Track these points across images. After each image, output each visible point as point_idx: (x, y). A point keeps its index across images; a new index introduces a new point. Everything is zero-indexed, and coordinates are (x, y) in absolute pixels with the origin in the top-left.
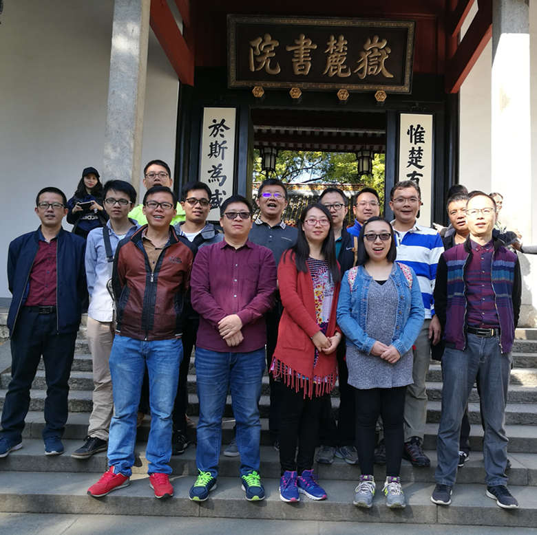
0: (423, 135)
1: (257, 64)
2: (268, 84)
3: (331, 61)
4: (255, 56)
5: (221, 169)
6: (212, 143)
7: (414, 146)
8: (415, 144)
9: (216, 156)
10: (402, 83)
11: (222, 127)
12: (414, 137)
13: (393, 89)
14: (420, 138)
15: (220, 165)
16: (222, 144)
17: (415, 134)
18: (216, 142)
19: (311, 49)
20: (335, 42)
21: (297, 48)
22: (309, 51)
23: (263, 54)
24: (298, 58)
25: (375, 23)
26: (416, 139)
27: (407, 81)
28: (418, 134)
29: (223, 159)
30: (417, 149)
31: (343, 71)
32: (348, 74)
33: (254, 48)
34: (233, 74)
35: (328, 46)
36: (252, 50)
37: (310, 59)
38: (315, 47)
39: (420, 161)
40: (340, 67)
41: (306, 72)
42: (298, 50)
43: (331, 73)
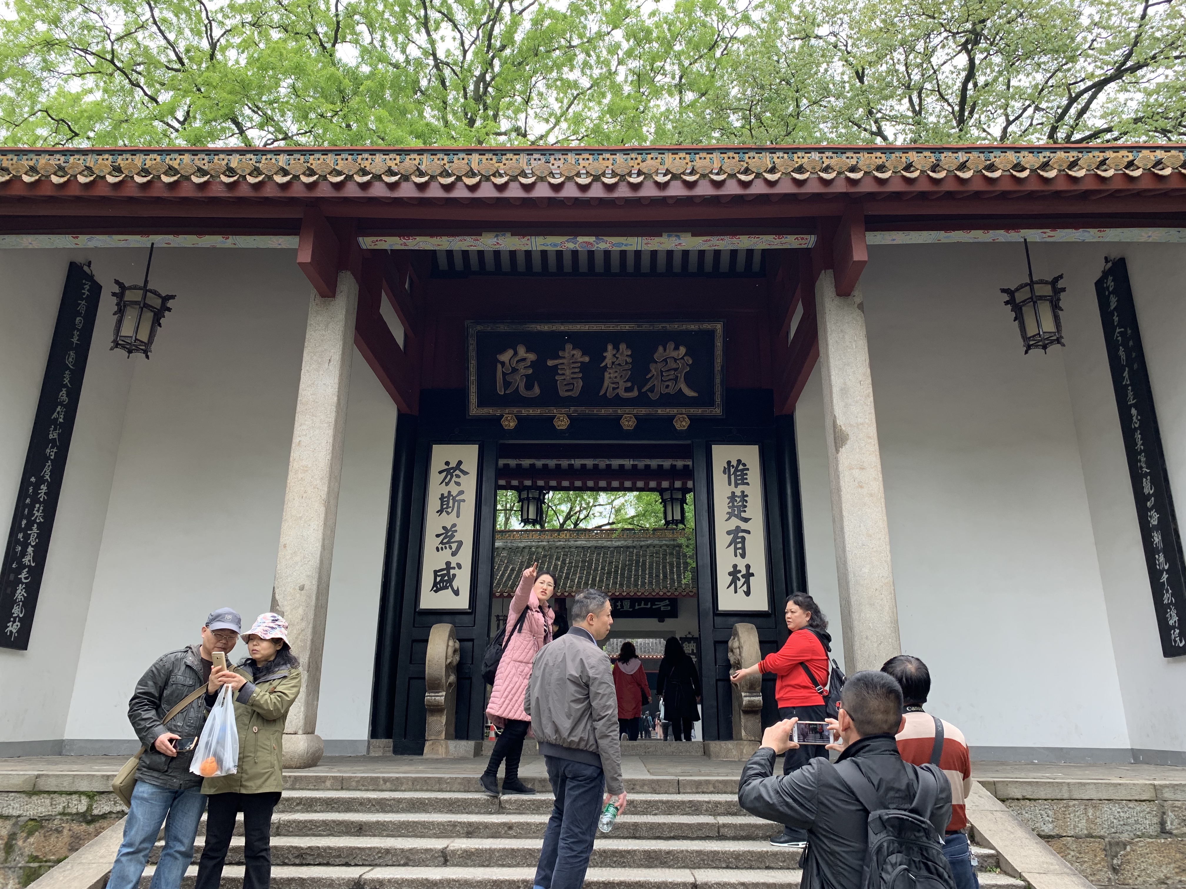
0: (746, 474)
1: (507, 384)
2: (523, 411)
3: (609, 377)
4: (504, 374)
5: (456, 531)
6: (442, 495)
7: (735, 490)
8: (736, 487)
9: (448, 513)
10: (711, 403)
11: (457, 472)
12: (733, 477)
13: (698, 411)
14: (743, 479)
15: (454, 525)
16: (457, 495)
17: (735, 473)
18: (449, 492)
19: (581, 362)
20: (614, 352)
21: (561, 361)
22: (579, 365)
23: (514, 370)
24: (563, 374)
25: (668, 326)
26: (736, 480)
27: (718, 400)
28: (739, 473)
29: (458, 516)
30: (738, 493)
31: (627, 390)
32: (635, 393)
33: (503, 364)
34: (473, 398)
35: (605, 357)
36: (499, 366)
37: (581, 375)
38: (587, 359)
39: (745, 511)
40: (622, 385)
41: (575, 393)
42: (563, 364)
43: (610, 393)
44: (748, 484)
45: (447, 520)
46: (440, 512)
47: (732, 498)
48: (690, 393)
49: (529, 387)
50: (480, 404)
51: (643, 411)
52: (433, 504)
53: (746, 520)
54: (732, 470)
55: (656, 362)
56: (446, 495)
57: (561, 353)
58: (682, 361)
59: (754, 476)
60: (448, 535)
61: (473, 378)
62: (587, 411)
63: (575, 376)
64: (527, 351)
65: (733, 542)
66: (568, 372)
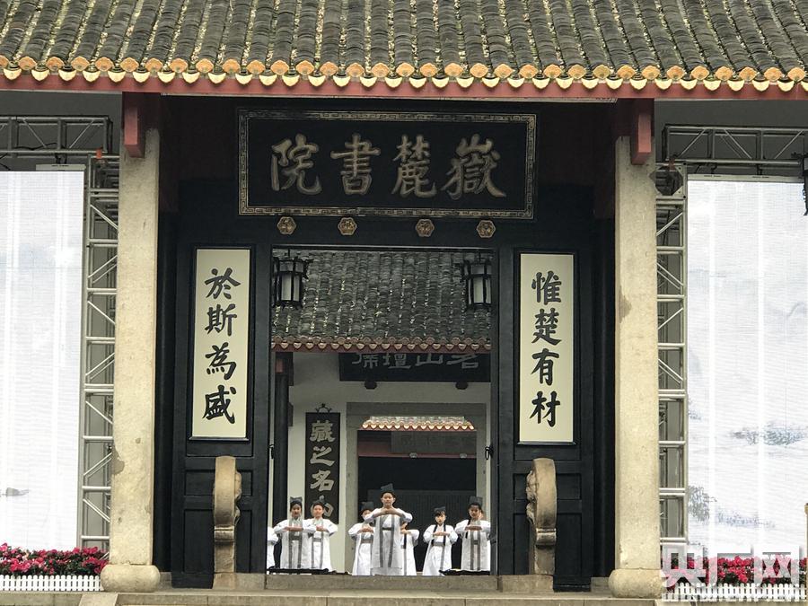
0: (558, 289)
1: (283, 179)
2: (302, 211)
3: (403, 173)
4: (280, 168)
5: (228, 351)
6: (211, 309)
7: (544, 307)
8: (546, 304)
9: (218, 331)
10: (521, 205)
11: (227, 282)
12: (542, 292)
13: (506, 214)
14: (554, 295)
15: (226, 345)
16: (227, 311)
17: (545, 287)
18: (219, 306)
19: (370, 155)
20: (409, 144)
21: (347, 154)
22: (368, 158)
23: (292, 164)
25: (473, 117)
26: (546, 295)
27: (529, 202)
28: (549, 288)
29: (230, 334)
30: (548, 312)
31: (423, 188)
32: (433, 192)
33: (279, 156)
34: (244, 196)
35: (399, 151)
36: (275, 159)
37: (368, 170)
38: (376, 152)
39: (554, 332)
40: (418, 181)
41: (363, 190)
42: (349, 157)
43: (404, 192)
44: (559, 300)
45: (219, 338)
46: (210, 328)
47: (541, 316)
48: (495, 192)
49: (308, 184)
50: (252, 203)
51: (441, 213)
52: (201, 320)
53: (555, 342)
54: (542, 284)
55: (458, 157)
56: (215, 309)
57: (347, 145)
58: (488, 157)
59: (567, 292)
60: (219, 355)
61: (243, 172)
62: (377, 212)
63: (364, 171)
64: (308, 142)
65: (540, 366)
66: (355, 165)
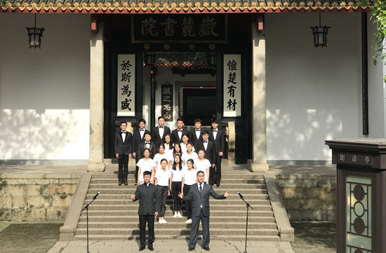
0: (236, 66)
1: (145, 32)
2: (152, 42)
3: (185, 29)
4: (144, 28)
5: (129, 87)
7: (231, 72)
9: (125, 81)
10: (224, 39)
11: (128, 65)
12: (231, 67)
13: (219, 42)
14: (235, 68)
15: (128, 85)
16: (128, 74)
19: (174, 24)
20: (187, 20)
23: (148, 26)
24: (167, 28)
27: (226, 38)
28: (233, 65)
29: (129, 82)
30: (233, 73)
31: (191, 34)
32: (195, 35)
33: (144, 24)
34: (133, 37)
36: (142, 25)
37: (173, 28)
39: (235, 80)
40: (190, 32)
41: (172, 35)
42: (167, 24)
43: (185, 35)
44: (236, 70)
45: (125, 83)
46: (122, 80)
47: (230, 75)
48: (216, 35)
49: (154, 33)
50: (136, 39)
51: (198, 42)
52: (120, 77)
53: (235, 83)
54: (231, 64)
55: (203, 24)
56: (124, 74)
57: (166, 21)
58: (213, 23)
60: (126, 89)
61: (132, 29)
62: (176, 42)
64: (153, 19)
65: (230, 91)
66: (169, 27)
